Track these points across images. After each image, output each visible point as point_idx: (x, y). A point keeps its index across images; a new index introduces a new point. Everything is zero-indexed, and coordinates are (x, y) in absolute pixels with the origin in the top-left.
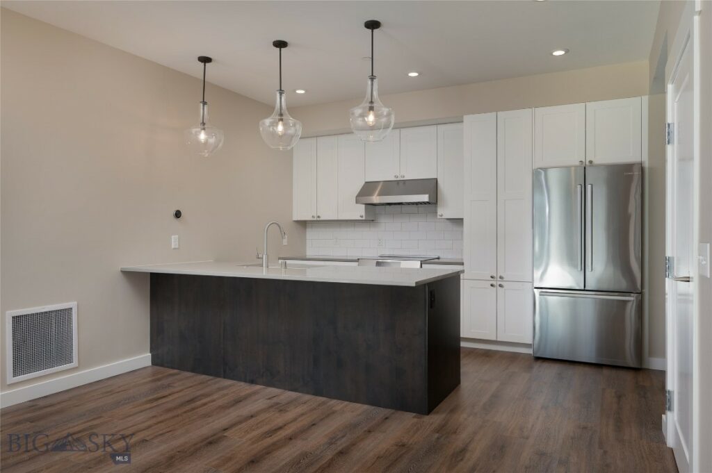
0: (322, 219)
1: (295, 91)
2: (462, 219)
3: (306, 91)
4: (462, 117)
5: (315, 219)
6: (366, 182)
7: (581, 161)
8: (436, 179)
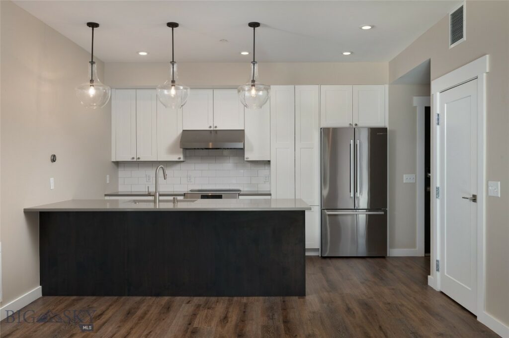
0: (141, 160)
1: (138, 53)
2: (269, 161)
3: (148, 53)
4: (270, 86)
5: (135, 160)
6: (183, 130)
7: (350, 124)
8: (244, 130)
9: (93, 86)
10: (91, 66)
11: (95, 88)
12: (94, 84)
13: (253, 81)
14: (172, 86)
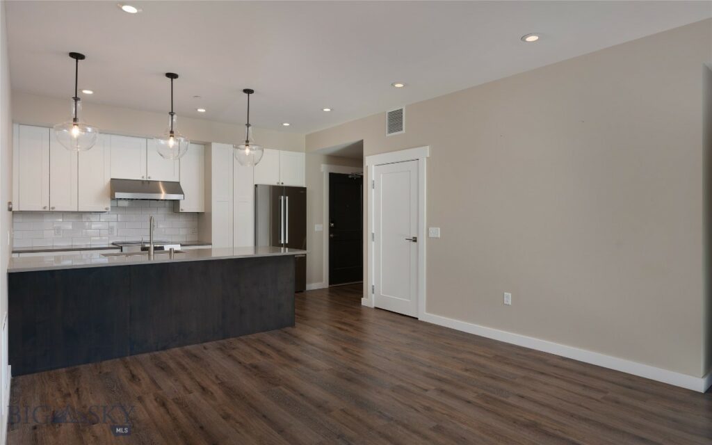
4: (211, 143)
6: (112, 179)
7: (278, 183)
8: (179, 183)
9: (77, 125)
10: (74, 103)
11: (80, 128)
12: (77, 123)
13: (247, 141)
14: (171, 136)
